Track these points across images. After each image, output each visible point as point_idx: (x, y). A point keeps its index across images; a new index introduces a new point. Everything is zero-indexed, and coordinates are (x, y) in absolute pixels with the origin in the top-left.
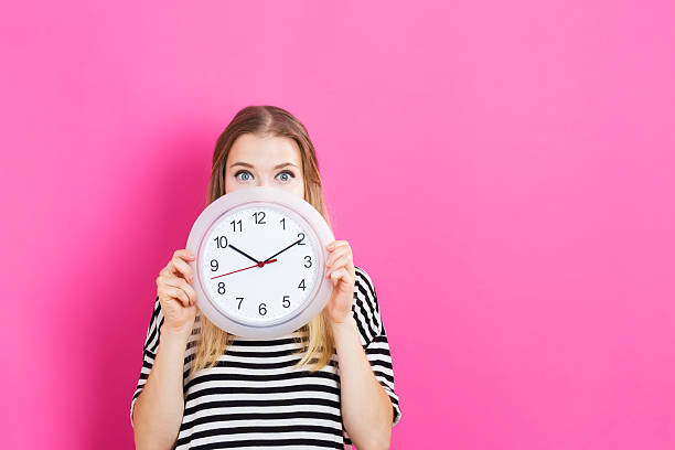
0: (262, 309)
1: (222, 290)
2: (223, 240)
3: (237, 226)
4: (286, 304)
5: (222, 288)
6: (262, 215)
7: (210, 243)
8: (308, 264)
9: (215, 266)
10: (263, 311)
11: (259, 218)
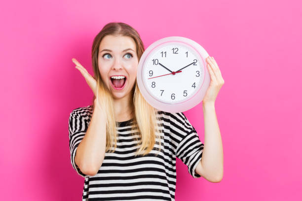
0: (173, 96)
1: (153, 86)
2: (157, 61)
3: (164, 55)
4: (185, 94)
5: (154, 84)
8: (198, 75)
9: (151, 73)
10: (173, 98)
11: (175, 51)
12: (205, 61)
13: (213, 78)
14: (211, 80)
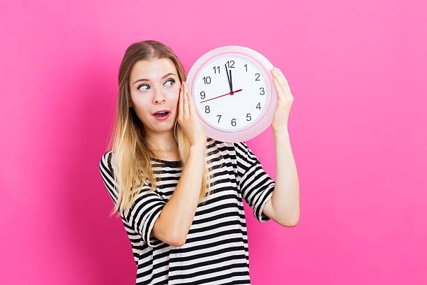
0: (233, 122)
1: (208, 111)
2: (208, 79)
3: (217, 70)
4: (249, 118)
5: (207, 109)
6: (232, 63)
7: (200, 81)
8: (262, 93)
9: (203, 95)
10: (234, 124)
11: (231, 64)
12: (269, 73)
13: (281, 95)
14: (278, 98)
